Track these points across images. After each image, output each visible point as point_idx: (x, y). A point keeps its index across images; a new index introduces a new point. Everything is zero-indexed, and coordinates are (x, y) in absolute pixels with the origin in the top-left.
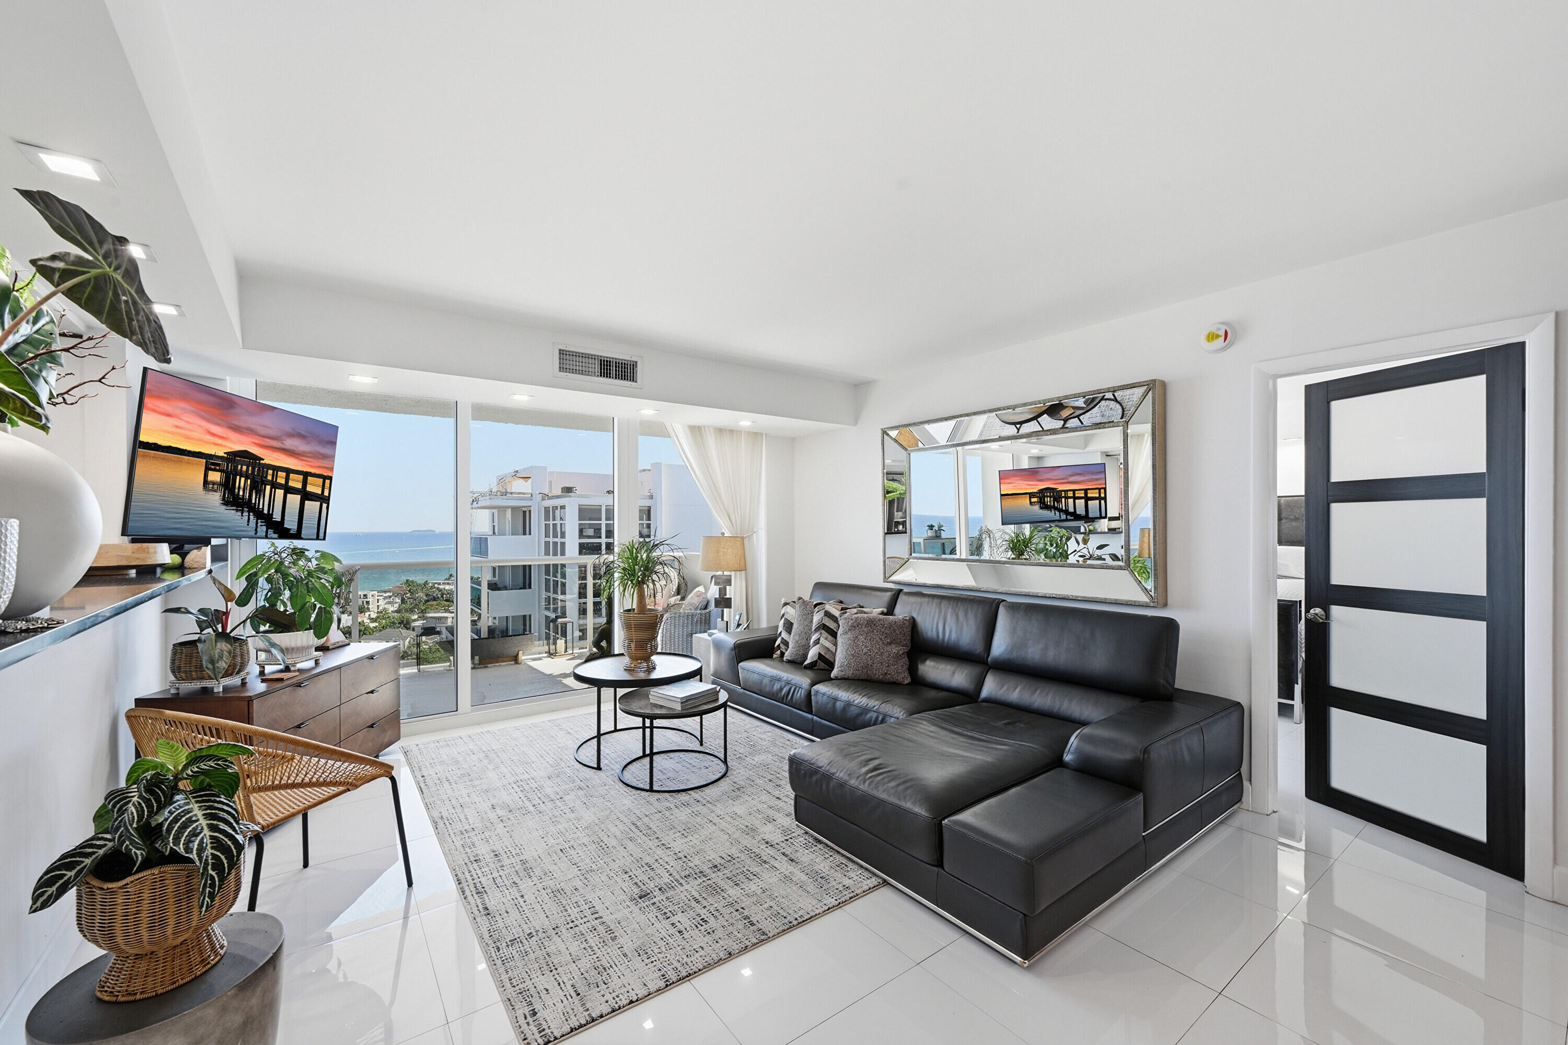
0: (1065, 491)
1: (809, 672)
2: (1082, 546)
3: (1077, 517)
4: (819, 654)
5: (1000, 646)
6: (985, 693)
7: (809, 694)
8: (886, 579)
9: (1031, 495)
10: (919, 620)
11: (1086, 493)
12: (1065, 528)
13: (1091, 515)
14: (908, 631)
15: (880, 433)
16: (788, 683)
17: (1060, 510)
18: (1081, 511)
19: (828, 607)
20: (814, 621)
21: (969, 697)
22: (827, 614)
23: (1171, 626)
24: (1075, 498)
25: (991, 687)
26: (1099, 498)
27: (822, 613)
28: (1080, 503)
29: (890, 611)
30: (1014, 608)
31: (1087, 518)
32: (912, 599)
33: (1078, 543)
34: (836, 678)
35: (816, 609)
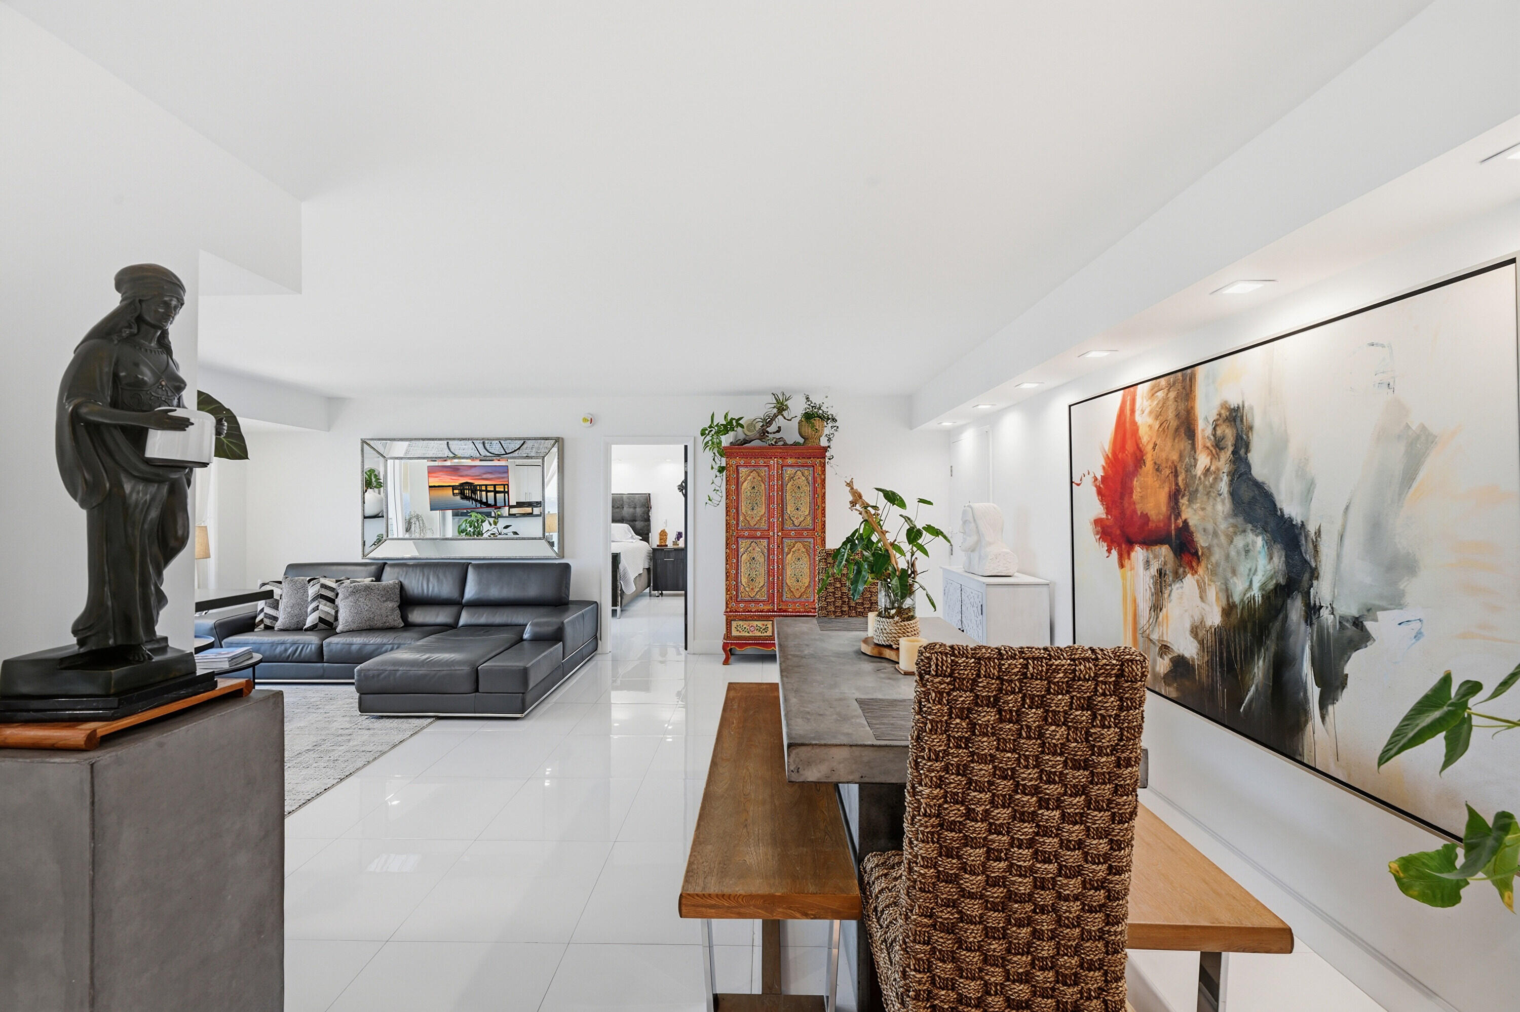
0: (480, 485)
1: (308, 633)
2: (493, 526)
3: (487, 505)
4: (320, 617)
5: (471, 592)
6: (462, 622)
7: (321, 648)
8: (364, 556)
9: (454, 487)
10: (406, 583)
11: (495, 488)
12: (480, 513)
13: (498, 505)
14: (398, 591)
15: (360, 442)
16: (293, 643)
17: (476, 501)
18: (491, 501)
19: (323, 581)
20: (310, 594)
21: (452, 627)
22: (324, 586)
23: (567, 567)
24: (487, 491)
25: (465, 618)
26: (504, 492)
27: (318, 587)
28: (491, 495)
29: (378, 578)
30: (478, 567)
31: (495, 506)
32: (396, 570)
33: (491, 525)
34: (342, 632)
35: (311, 583)
